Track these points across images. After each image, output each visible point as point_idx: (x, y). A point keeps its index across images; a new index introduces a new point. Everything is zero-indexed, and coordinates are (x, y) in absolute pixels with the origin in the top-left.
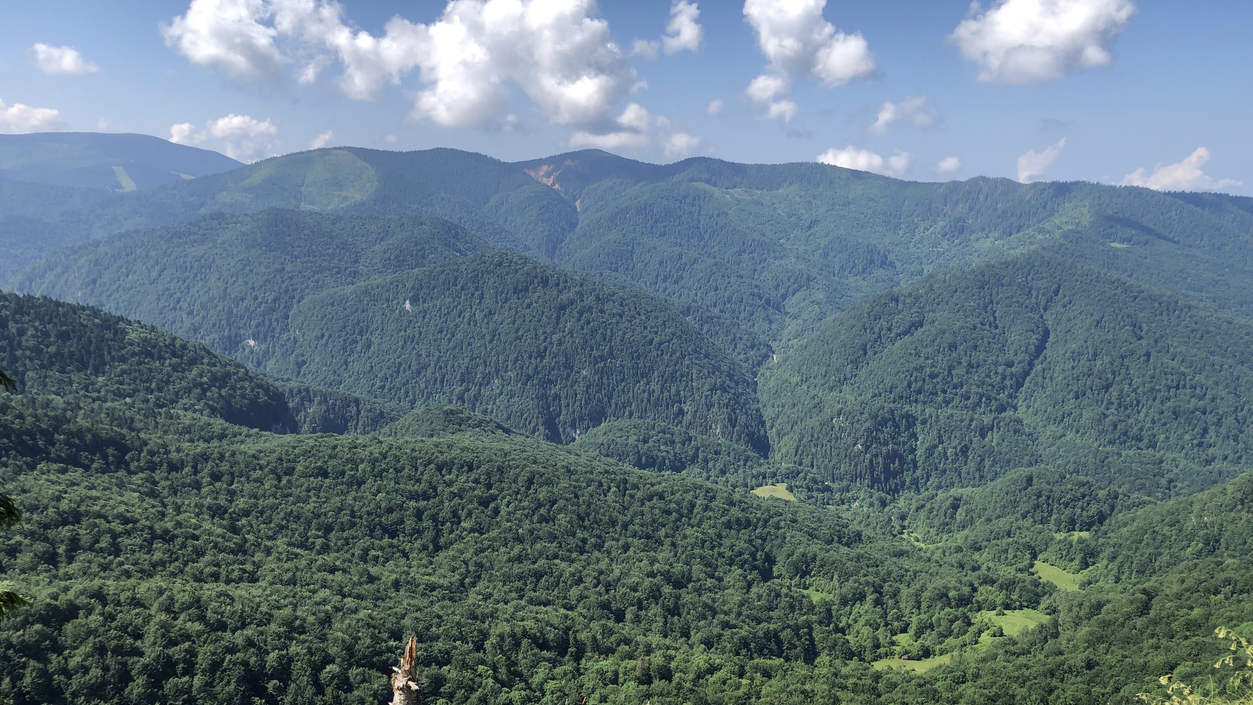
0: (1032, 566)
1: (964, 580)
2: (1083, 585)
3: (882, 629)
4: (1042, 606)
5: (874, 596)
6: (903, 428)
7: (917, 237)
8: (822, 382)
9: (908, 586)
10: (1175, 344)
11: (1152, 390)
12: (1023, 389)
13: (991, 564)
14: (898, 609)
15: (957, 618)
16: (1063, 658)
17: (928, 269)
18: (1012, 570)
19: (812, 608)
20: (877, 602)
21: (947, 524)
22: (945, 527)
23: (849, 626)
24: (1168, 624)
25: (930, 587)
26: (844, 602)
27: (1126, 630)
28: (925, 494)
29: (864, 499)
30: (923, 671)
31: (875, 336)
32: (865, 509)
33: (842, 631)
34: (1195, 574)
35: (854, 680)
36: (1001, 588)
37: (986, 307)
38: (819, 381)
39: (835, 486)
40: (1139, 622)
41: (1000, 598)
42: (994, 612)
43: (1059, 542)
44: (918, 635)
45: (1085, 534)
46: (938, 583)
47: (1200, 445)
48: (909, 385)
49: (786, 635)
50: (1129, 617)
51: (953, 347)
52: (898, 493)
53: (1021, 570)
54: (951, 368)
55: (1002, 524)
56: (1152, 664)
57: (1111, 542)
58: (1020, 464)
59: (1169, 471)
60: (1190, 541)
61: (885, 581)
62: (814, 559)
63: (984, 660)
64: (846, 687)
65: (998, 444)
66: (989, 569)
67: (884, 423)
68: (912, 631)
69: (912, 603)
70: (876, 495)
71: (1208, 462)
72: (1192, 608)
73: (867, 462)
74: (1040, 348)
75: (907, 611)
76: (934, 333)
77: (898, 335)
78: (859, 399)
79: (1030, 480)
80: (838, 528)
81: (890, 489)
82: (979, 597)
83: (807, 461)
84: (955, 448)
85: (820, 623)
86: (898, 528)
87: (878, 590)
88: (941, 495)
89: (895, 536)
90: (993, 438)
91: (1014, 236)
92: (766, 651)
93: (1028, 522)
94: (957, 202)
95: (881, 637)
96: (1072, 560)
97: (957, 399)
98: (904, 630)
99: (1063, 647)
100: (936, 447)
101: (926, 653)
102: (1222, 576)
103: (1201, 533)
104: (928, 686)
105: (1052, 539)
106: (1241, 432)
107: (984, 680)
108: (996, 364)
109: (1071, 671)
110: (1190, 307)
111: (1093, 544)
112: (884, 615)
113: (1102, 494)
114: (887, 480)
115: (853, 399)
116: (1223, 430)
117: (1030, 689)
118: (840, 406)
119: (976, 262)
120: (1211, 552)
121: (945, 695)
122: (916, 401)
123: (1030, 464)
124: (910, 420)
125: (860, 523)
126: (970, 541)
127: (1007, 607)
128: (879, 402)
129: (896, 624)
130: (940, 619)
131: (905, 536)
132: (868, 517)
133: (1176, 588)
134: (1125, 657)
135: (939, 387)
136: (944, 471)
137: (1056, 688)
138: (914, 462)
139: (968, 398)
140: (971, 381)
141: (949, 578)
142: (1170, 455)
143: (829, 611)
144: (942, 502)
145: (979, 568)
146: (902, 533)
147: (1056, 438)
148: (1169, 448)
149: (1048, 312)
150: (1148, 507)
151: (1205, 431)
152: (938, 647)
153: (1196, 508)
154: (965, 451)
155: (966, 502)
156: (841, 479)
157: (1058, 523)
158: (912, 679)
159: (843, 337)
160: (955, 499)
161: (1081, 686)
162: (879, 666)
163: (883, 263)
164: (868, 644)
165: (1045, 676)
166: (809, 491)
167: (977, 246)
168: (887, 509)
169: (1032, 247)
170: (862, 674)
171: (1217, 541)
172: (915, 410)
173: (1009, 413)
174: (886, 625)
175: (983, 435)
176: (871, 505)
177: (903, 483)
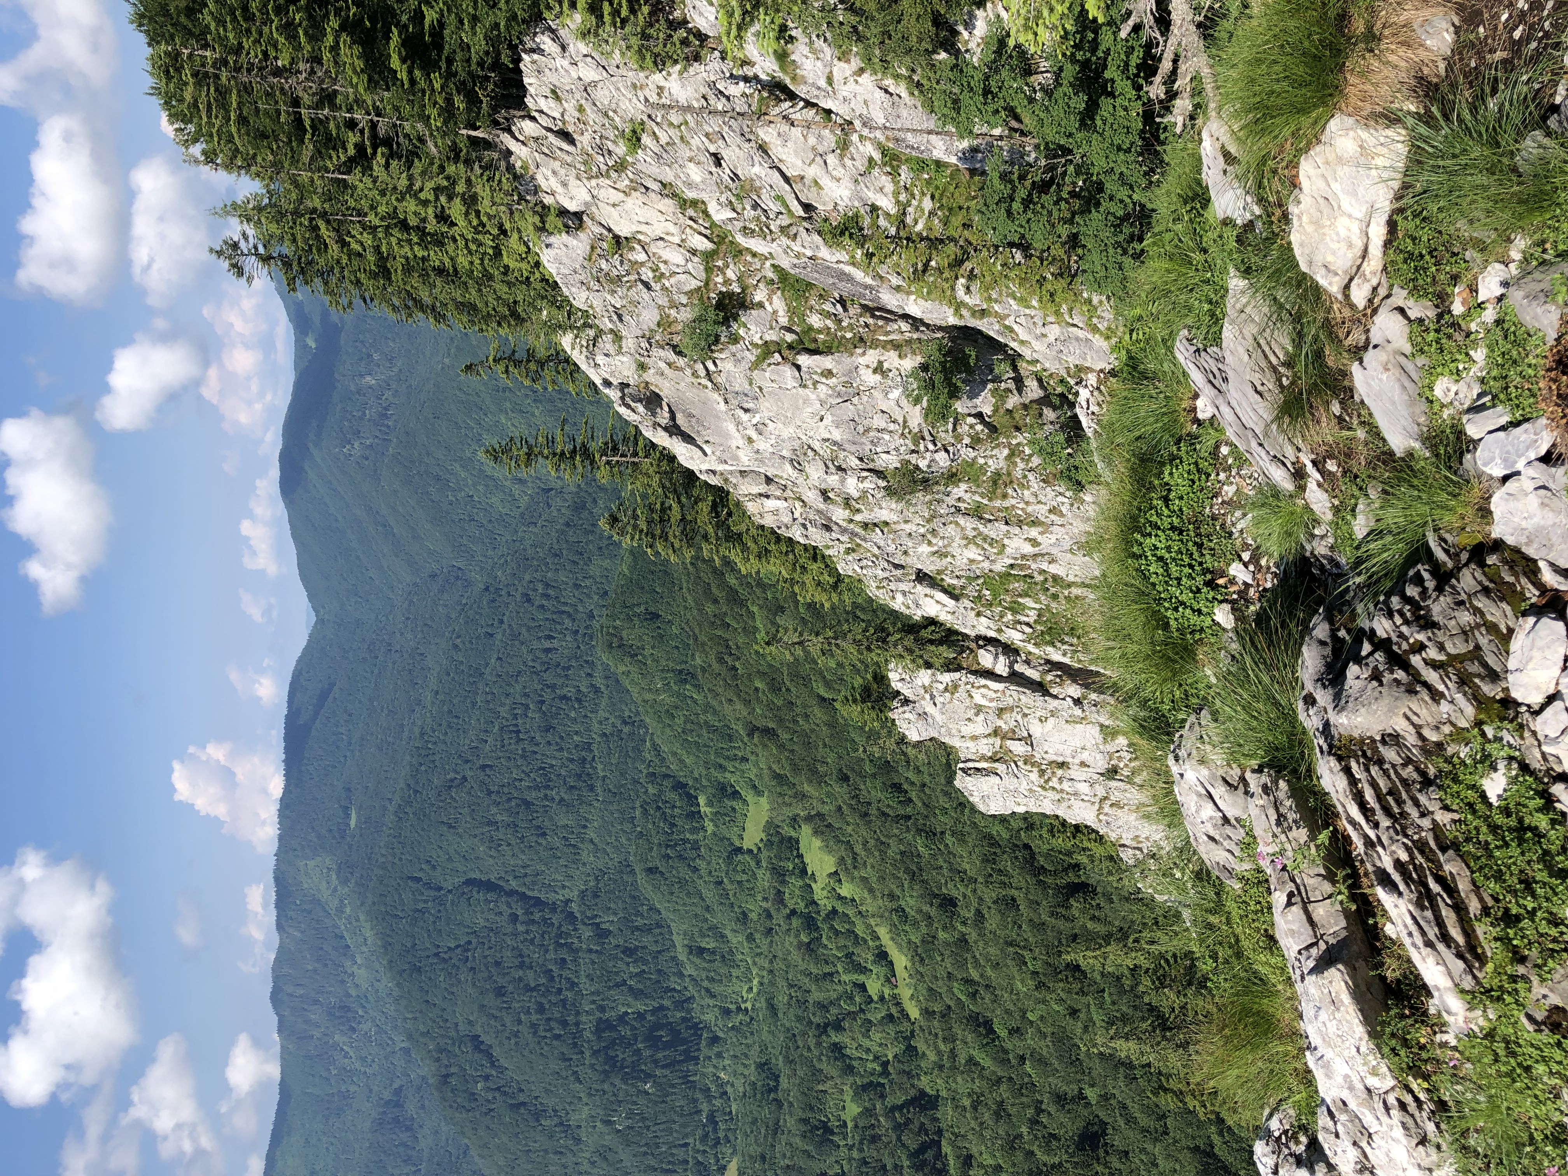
0: (750, 851)
1: (785, 927)
2: (759, 793)
3: (869, 1016)
4: (793, 834)
5: (832, 1033)
6: (614, 1035)
7: (358, 1065)
8: (569, 1155)
9: (809, 992)
10: (467, 742)
11: (523, 757)
12: (542, 896)
13: (759, 897)
14: (839, 999)
15: (832, 927)
16: (845, 807)
17: (401, 1042)
18: (760, 873)
19: (868, 1112)
20: (838, 1027)
21: (723, 957)
22: (728, 958)
23: (876, 1058)
24: (779, 708)
25: (802, 966)
26: (849, 1070)
27: (796, 748)
28: (692, 990)
29: (715, 1067)
30: (903, 958)
31: (497, 1095)
32: (727, 1062)
33: (885, 1064)
34: (720, 690)
35: (940, 1042)
36: (783, 882)
37: (444, 960)
38: (569, 1159)
39: (705, 1107)
40: (784, 736)
41: (795, 882)
42: (814, 885)
43: (716, 826)
44: (864, 970)
45: (702, 800)
46: (796, 956)
47: (579, 701)
48: (557, 1037)
49: (912, 1142)
50: (781, 747)
51: (500, 992)
52: (697, 1024)
53: (758, 863)
54: (529, 989)
55: (709, 894)
56: (825, 718)
57: (704, 772)
58: (634, 884)
59: (613, 725)
60: (686, 697)
61: (810, 1022)
62: (805, 1121)
63: (871, 891)
64: (952, 1051)
65: (615, 914)
66: (765, 899)
67: (612, 1061)
68: (862, 978)
69: (828, 985)
70: (705, 1051)
71: (597, 690)
72: (757, 689)
73: (666, 1072)
74: (489, 886)
75: (840, 988)
76: (484, 1019)
77: (492, 1064)
78: (585, 1100)
79: (651, 871)
80: (759, 1096)
81: (695, 1034)
82: (801, 906)
83: (680, 1153)
84: (628, 964)
85: (883, 1097)
86: (741, 1016)
87: (823, 1029)
88: (689, 970)
89: (752, 1019)
90: (608, 921)
91: (349, 942)
92: (939, 1165)
93: (701, 864)
94: (306, 1022)
95: (879, 1016)
96: (734, 809)
97: (566, 973)
98: (863, 987)
99: (833, 808)
100: (631, 988)
101: (882, 956)
102: (716, 666)
103: (676, 688)
104: (919, 951)
105: (714, 834)
106: (558, 665)
107: (893, 887)
108: (515, 934)
109: (856, 796)
110: (422, 734)
111: (710, 790)
112: (852, 1015)
113: (652, 790)
114: (685, 1041)
115: (586, 1108)
116: (560, 681)
117: (888, 837)
118: (598, 1124)
119: (386, 983)
120: (694, 676)
121: (924, 930)
122: (577, 1024)
123: (632, 872)
124: (604, 1026)
125: (745, 1066)
126: (738, 927)
127: (804, 871)
128: (585, 1072)
129: (857, 999)
130: (838, 948)
131: (749, 1005)
132: (736, 1057)
133: (738, 706)
134: (825, 745)
135: (553, 999)
136: (659, 971)
137: (879, 809)
138: (654, 1011)
139: (563, 960)
140: (541, 961)
141: (787, 944)
142: (596, 727)
143: (865, 1088)
144: (697, 968)
145: (767, 911)
146: (746, 1009)
147: (597, 849)
148: (588, 730)
149: (444, 885)
150: (658, 741)
151: (564, 698)
152: (871, 943)
153: (649, 696)
154: (629, 952)
155: (692, 938)
156: (695, 1101)
157: (694, 830)
158: (918, 972)
159: (505, 1139)
160: (691, 953)
161: (868, 784)
162: (914, 1013)
163: (398, 1105)
164: (891, 1029)
165: (870, 822)
166: (718, 1143)
167: (364, 986)
168: (721, 1034)
169: (362, 918)
170: (930, 1033)
171: (681, 672)
172: (588, 1023)
173: (574, 907)
174: (862, 1011)
175: (608, 933)
176: (719, 1055)
177: (684, 1019)
